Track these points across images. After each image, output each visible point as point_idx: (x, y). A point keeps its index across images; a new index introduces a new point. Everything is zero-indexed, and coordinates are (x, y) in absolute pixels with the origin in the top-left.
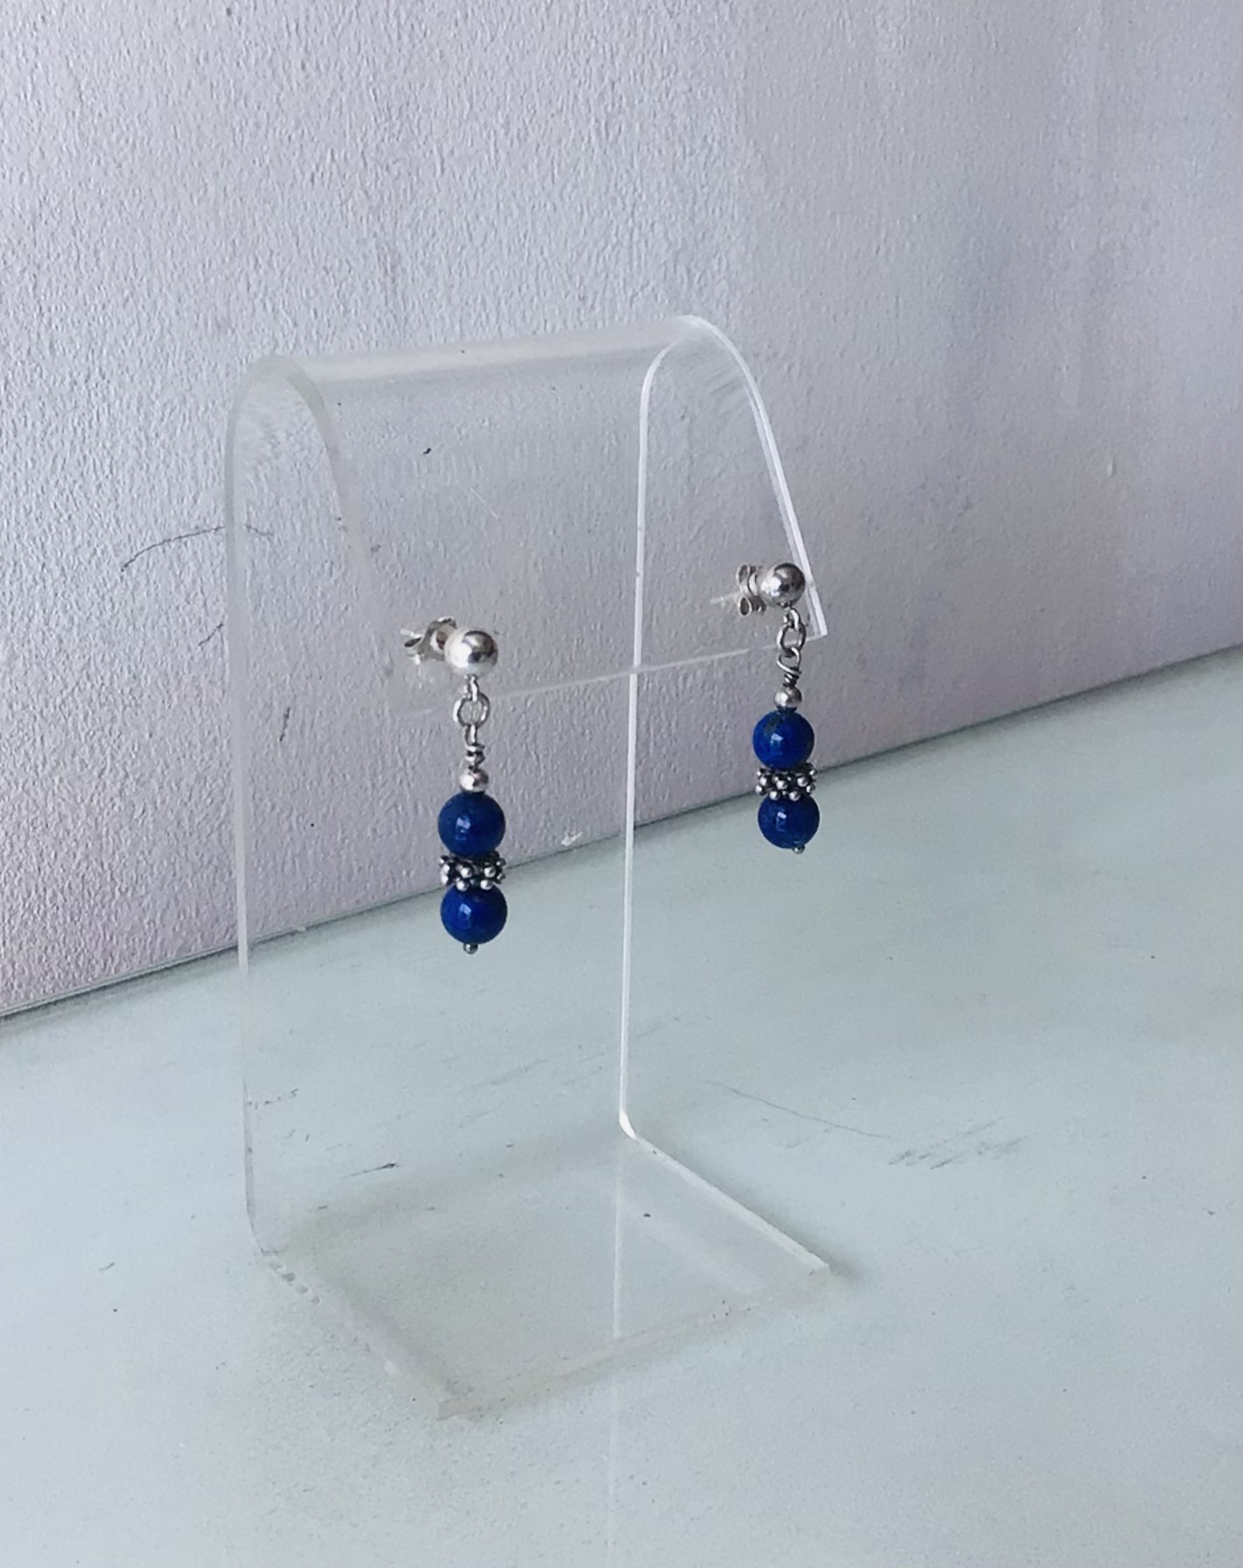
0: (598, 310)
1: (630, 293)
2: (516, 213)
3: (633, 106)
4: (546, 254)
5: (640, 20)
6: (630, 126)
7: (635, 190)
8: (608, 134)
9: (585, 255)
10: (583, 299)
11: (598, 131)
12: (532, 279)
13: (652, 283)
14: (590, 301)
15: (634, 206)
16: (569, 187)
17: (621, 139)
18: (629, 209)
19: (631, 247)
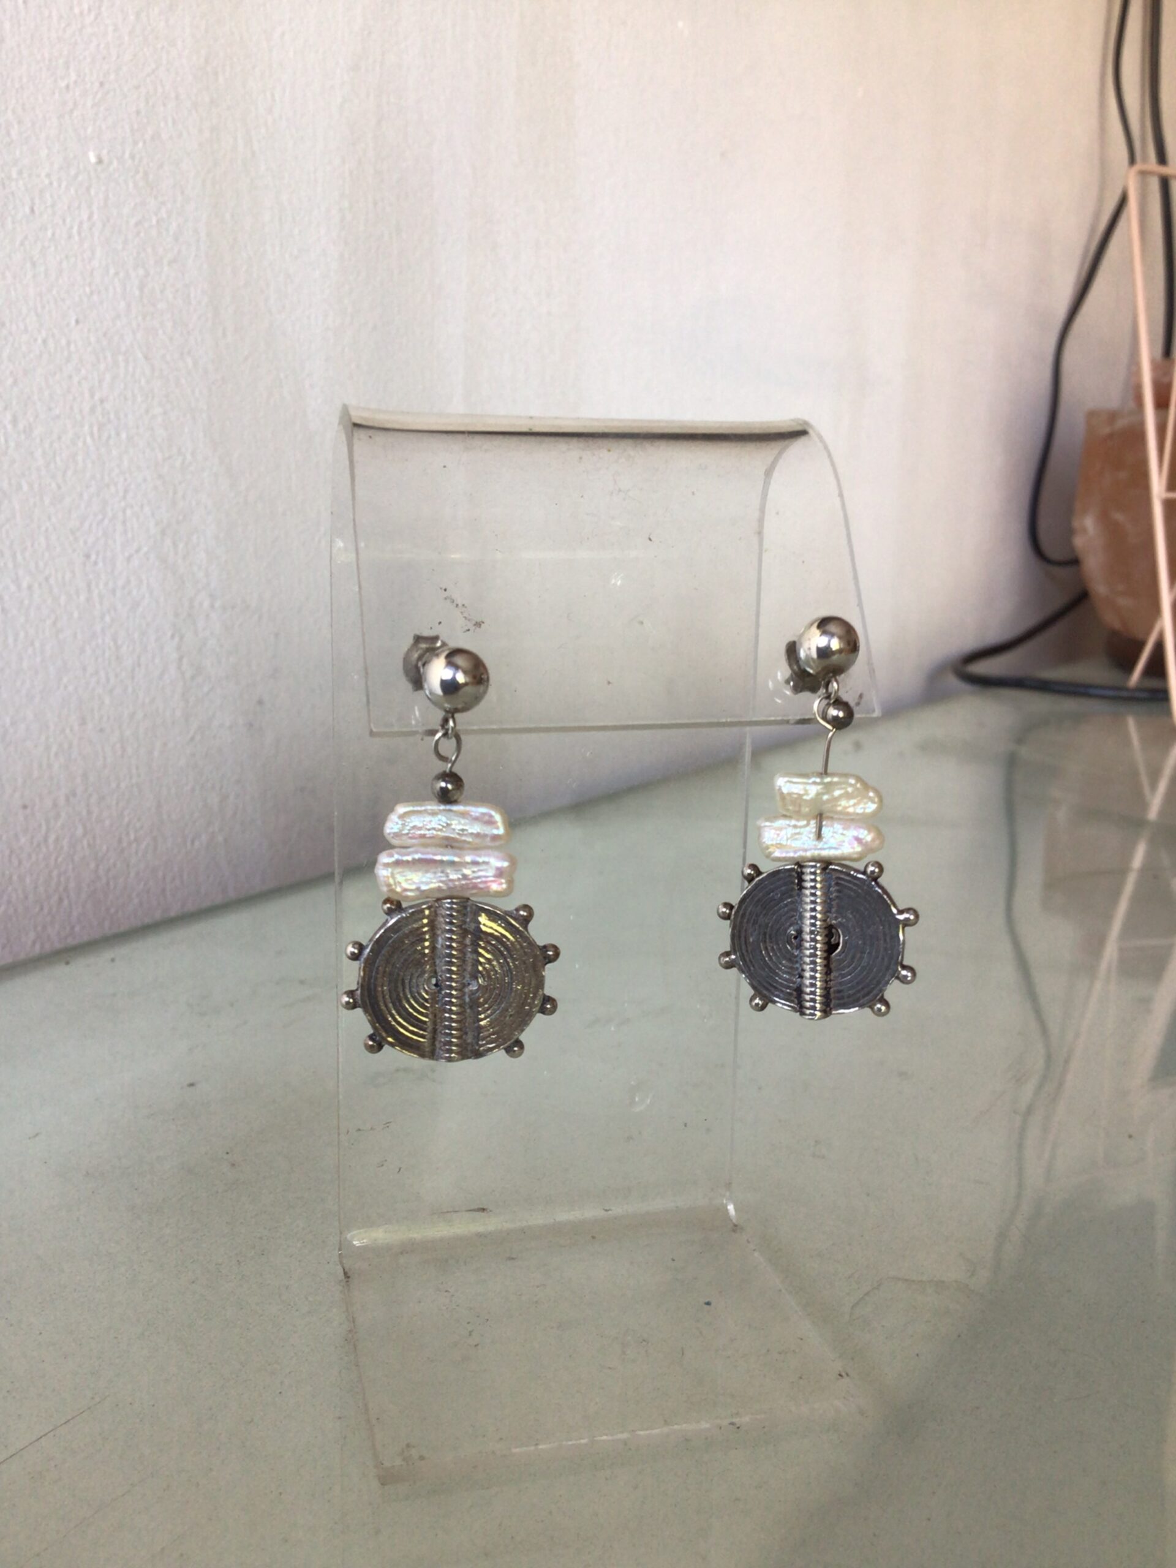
0: (101, 564)
1: (127, 554)
2: (25, 488)
3: (119, 419)
4: (54, 520)
5: (121, 358)
6: (118, 434)
7: (125, 480)
8: (100, 437)
9: (86, 525)
10: (88, 556)
11: (92, 435)
12: (42, 540)
13: (145, 549)
14: (93, 557)
15: (126, 491)
16: (70, 473)
17: (111, 442)
18: (121, 494)
19: (124, 522)
